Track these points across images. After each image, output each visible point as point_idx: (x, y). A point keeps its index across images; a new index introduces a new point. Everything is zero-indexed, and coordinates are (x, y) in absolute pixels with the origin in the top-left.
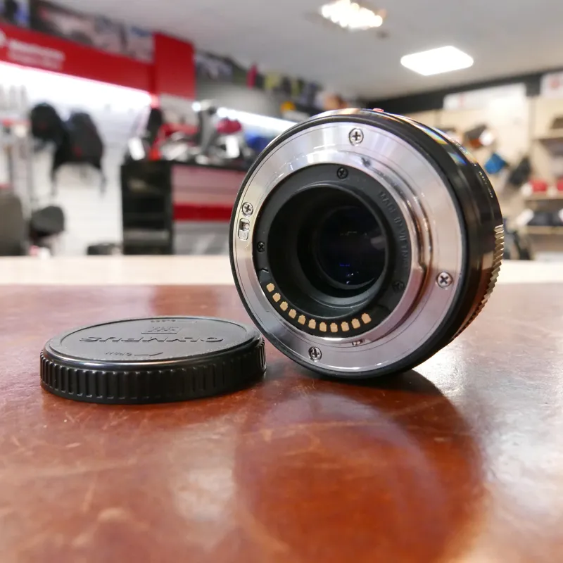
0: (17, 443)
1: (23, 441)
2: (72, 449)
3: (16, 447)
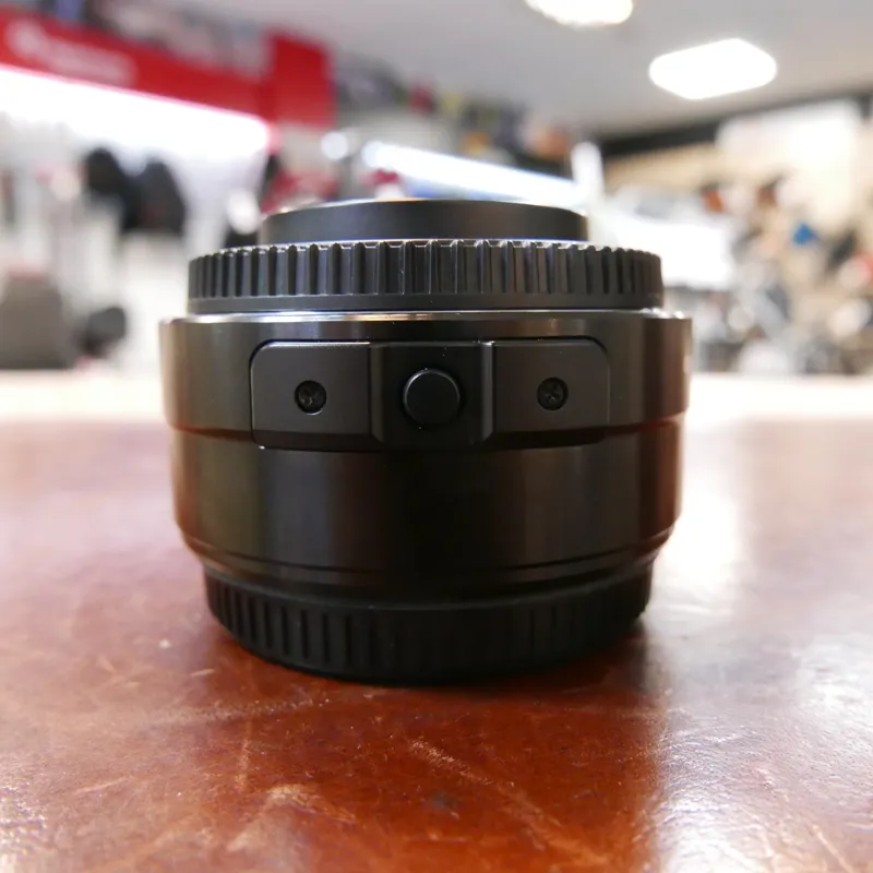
0: (110, 668)
1: (119, 665)
3: (109, 674)
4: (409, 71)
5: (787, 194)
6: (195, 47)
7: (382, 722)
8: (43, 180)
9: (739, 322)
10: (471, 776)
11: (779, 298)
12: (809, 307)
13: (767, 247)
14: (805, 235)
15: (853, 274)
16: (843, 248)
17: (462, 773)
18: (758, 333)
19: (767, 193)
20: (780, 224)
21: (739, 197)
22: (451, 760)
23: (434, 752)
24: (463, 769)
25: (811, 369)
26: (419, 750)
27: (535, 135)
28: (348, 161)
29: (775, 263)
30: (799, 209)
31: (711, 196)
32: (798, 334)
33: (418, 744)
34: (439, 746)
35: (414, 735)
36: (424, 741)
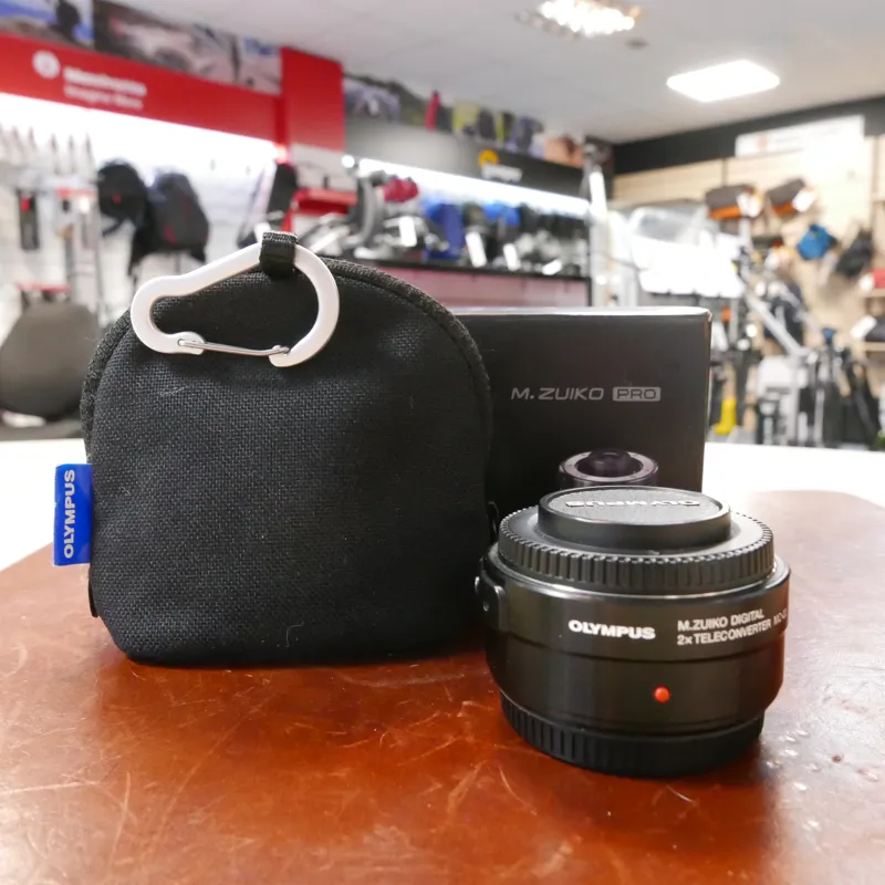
16: (855, 259)
19: (782, 202)
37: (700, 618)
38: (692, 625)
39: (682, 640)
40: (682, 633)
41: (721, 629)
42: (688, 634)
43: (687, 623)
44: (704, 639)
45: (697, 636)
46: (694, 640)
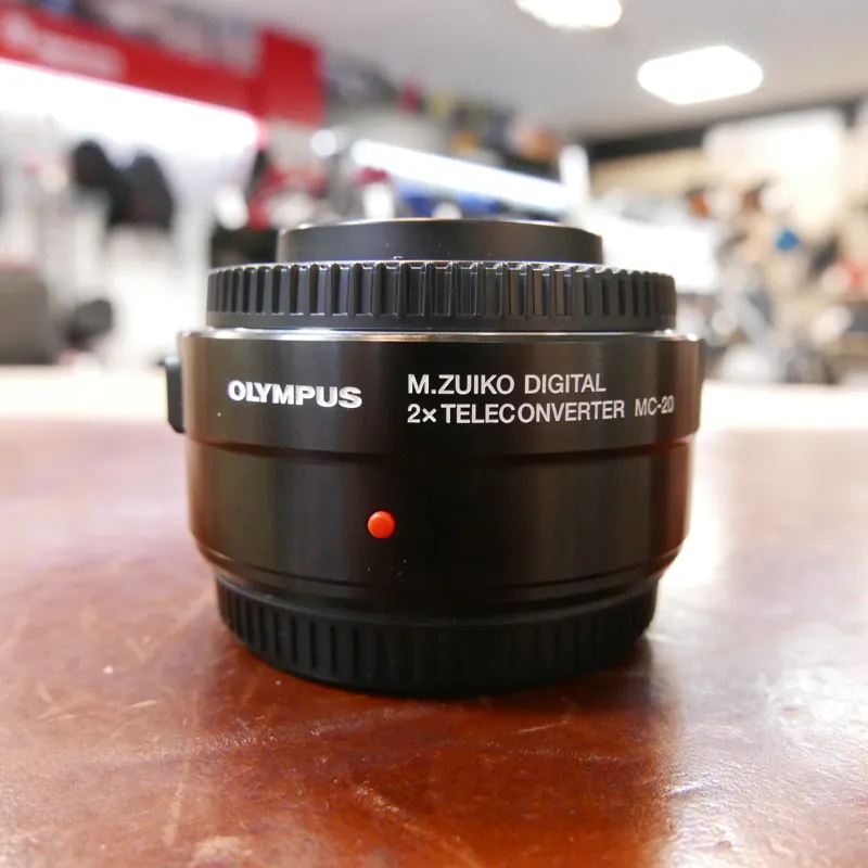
0: (47, 697)
1: (57, 694)
2: (143, 711)
3: (45, 705)
4: (399, 70)
5: (772, 200)
6: (186, 42)
7: (327, 764)
8: (31, 172)
9: (722, 327)
10: (415, 829)
11: (762, 302)
12: (791, 312)
13: (750, 253)
14: (788, 241)
15: (835, 281)
16: (826, 255)
17: (406, 825)
18: (740, 338)
19: (752, 199)
20: (764, 230)
21: (724, 203)
22: (395, 809)
23: (379, 801)
24: (407, 821)
25: (792, 378)
26: (363, 797)
27: (523, 137)
28: (337, 159)
29: (759, 269)
30: (783, 215)
31: (696, 200)
32: (781, 340)
33: (362, 791)
34: (385, 793)
35: (358, 780)
36: (369, 786)
37: (454, 373)
38: (435, 383)
39: (415, 414)
40: (415, 398)
41: (500, 399)
42: (427, 401)
43: (426, 379)
44: (462, 414)
45: (448, 407)
46: (441, 414)
